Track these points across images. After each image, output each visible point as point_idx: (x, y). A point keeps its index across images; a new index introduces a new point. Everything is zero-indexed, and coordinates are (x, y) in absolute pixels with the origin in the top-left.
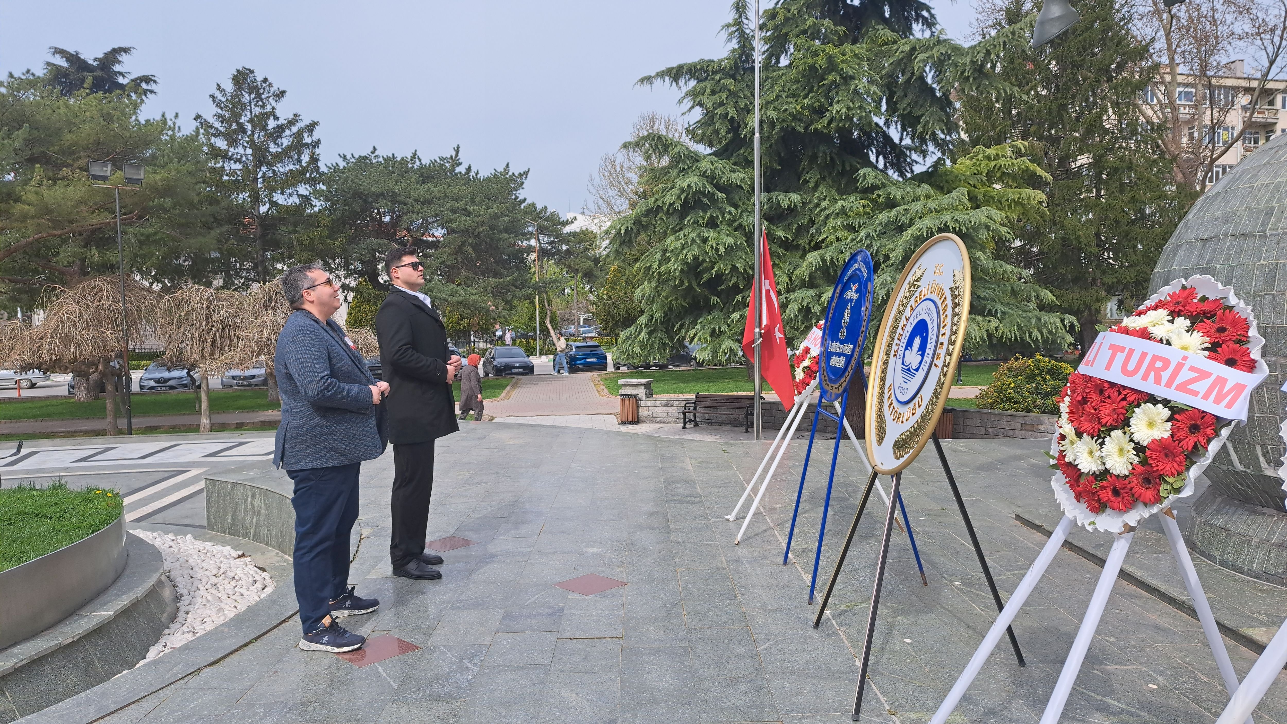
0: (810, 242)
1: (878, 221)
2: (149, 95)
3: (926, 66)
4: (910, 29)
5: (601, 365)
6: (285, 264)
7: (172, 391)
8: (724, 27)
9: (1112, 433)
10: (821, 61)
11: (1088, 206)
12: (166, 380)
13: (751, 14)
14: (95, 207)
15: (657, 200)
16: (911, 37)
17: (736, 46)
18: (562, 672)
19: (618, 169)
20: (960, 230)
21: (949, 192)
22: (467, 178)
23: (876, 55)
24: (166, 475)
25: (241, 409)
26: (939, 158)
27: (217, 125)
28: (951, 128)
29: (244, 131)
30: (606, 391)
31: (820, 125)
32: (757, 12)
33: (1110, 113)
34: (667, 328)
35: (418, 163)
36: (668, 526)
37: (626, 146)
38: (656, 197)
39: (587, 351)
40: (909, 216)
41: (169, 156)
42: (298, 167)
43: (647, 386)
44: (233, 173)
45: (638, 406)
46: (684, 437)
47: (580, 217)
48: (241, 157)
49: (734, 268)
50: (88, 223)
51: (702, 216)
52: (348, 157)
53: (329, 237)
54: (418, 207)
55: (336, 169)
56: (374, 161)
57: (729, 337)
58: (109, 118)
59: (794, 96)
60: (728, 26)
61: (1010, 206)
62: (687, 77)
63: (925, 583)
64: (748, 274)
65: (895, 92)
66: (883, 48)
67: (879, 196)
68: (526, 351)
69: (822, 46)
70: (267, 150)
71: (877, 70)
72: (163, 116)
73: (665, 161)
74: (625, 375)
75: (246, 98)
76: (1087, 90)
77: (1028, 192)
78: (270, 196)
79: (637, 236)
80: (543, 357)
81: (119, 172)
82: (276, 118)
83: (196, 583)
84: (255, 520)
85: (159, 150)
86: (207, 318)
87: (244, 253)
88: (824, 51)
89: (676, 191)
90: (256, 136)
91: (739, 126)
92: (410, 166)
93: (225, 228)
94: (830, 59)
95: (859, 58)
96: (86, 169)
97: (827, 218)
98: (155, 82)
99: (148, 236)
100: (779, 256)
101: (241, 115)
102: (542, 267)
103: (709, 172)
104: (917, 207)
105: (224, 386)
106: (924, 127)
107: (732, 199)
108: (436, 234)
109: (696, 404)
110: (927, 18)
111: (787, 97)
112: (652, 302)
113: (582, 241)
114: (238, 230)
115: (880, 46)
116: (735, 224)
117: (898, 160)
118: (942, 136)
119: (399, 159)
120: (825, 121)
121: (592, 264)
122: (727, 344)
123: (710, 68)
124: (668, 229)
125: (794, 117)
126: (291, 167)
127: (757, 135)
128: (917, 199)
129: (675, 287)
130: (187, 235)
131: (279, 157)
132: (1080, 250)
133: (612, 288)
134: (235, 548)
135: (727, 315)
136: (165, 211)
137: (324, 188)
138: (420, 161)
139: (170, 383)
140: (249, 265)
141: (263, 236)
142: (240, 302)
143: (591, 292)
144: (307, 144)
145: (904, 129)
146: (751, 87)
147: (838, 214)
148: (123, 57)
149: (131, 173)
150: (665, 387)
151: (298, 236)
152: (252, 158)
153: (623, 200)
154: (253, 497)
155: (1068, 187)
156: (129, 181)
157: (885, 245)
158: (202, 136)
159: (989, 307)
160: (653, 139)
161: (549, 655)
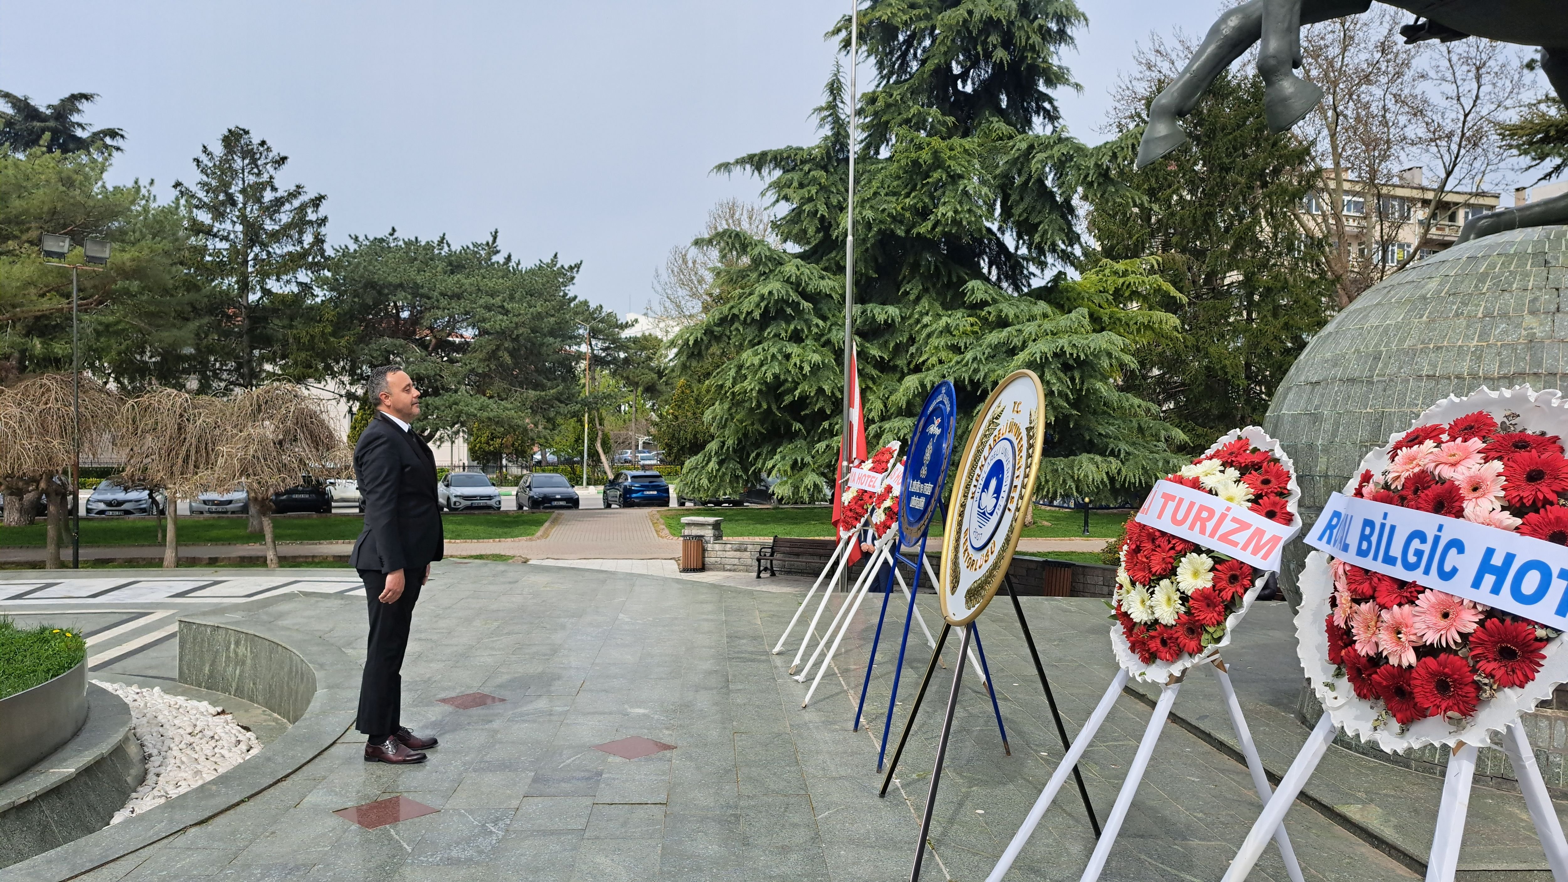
0: (909, 363)
1: (987, 342)
2: (115, 153)
3: (1044, 167)
4: (1029, 122)
5: (662, 500)
6: (276, 364)
7: (127, 516)
8: (815, 110)
9: (1161, 583)
10: (925, 156)
11: (1236, 332)
12: (120, 503)
13: (847, 98)
14: (45, 289)
15: (732, 307)
16: (1030, 133)
17: (830, 133)
18: (597, 838)
19: (690, 264)
20: (1078, 356)
21: (1070, 312)
22: (506, 270)
23: (990, 151)
24: (125, 617)
25: (216, 541)
26: (1060, 273)
27: (201, 194)
28: (1073, 238)
29: (234, 204)
30: (667, 531)
31: (924, 228)
32: (853, 97)
33: (1264, 224)
34: (741, 458)
35: (446, 249)
36: (728, 687)
37: (697, 243)
38: (732, 303)
39: (646, 482)
40: (1021, 338)
41: (141, 232)
42: (298, 249)
43: (716, 526)
44: (218, 253)
45: (704, 550)
46: (758, 588)
47: (642, 319)
48: (229, 233)
49: (821, 391)
50: (36, 308)
51: (783, 328)
52: (361, 239)
53: (334, 334)
54: (444, 302)
55: (345, 253)
56: (392, 245)
57: (813, 470)
58: (68, 182)
59: (894, 194)
60: (821, 109)
61: (1139, 330)
62: (772, 166)
63: (1008, 753)
64: (836, 398)
65: (1010, 195)
66: (998, 143)
67: (989, 313)
68: (570, 480)
69: (928, 139)
70: (261, 227)
71: (990, 169)
72: (136, 183)
73: (746, 260)
74: (690, 512)
75: (238, 163)
76: (1236, 197)
77: (1159, 315)
78: (262, 283)
79: (707, 348)
80: (591, 488)
81: (79, 248)
82: (274, 189)
83: (168, 742)
84: (238, 672)
85: (129, 223)
86: (180, 429)
87: (227, 350)
88: (929, 144)
89: (755, 298)
90: (249, 209)
91: (830, 225)
92: (436, 252)
93: (206, 320)
94: (936, 153)
95: (969, 155)
96: (37, 242)
97: (929, 336)
98: (122, 136)
99: (108, 326)
100: (872, 379)
101: (231, 184)
102: (593, 379)
103: (793, 279)
104: (1030, 328)
105: (192, 512)
106: (1042, 237)
107: (821, 309)
108: (465, 334)
109: (773, 549)
110: (1049, 111)
111: (887, 195)
112: (724, 427)
113: (643, 348)
114: (221, 321)
115: (994, 141)
116: (823, 340)
117: (1014, 271)
118: (1063, 247)
119: (423, 243)
120: (929, 224)
121: (655, 376)
122: (811, 479)
123: (798, 157)
124: (744, 340)
125: (894, 219)
126: (291, 248)
127: (850, 238)
128: (1032, 318)
129: (751, 410)
130: (158, 326)
131: (275, 236)
132: (1227, 382)
133: (680, 407)
134: (214, 703)
135: (812, 444)
136: (132, 296)
137: (329, 274)
138: (449, 246)
139: (125, 507)
140: (231, 365)
141: (251, 331)
142: (221, 410)
143: (654, 411)
144: (311, 223)
145: (1020, 236)
146: (845, 181)
147: (941, 332)
148: (84, 105)
149: (93, 250)
150: (739, 528)
151: (295, 331)
152: (241, 236)
153: (695, 301)
154: (237, 643)
155: (1214, 307)
156: (92, 260)
157: (994, 371)
158: (182, 208)
159: (1111, 446)
160: (730, 237)
161: (584, 820)
